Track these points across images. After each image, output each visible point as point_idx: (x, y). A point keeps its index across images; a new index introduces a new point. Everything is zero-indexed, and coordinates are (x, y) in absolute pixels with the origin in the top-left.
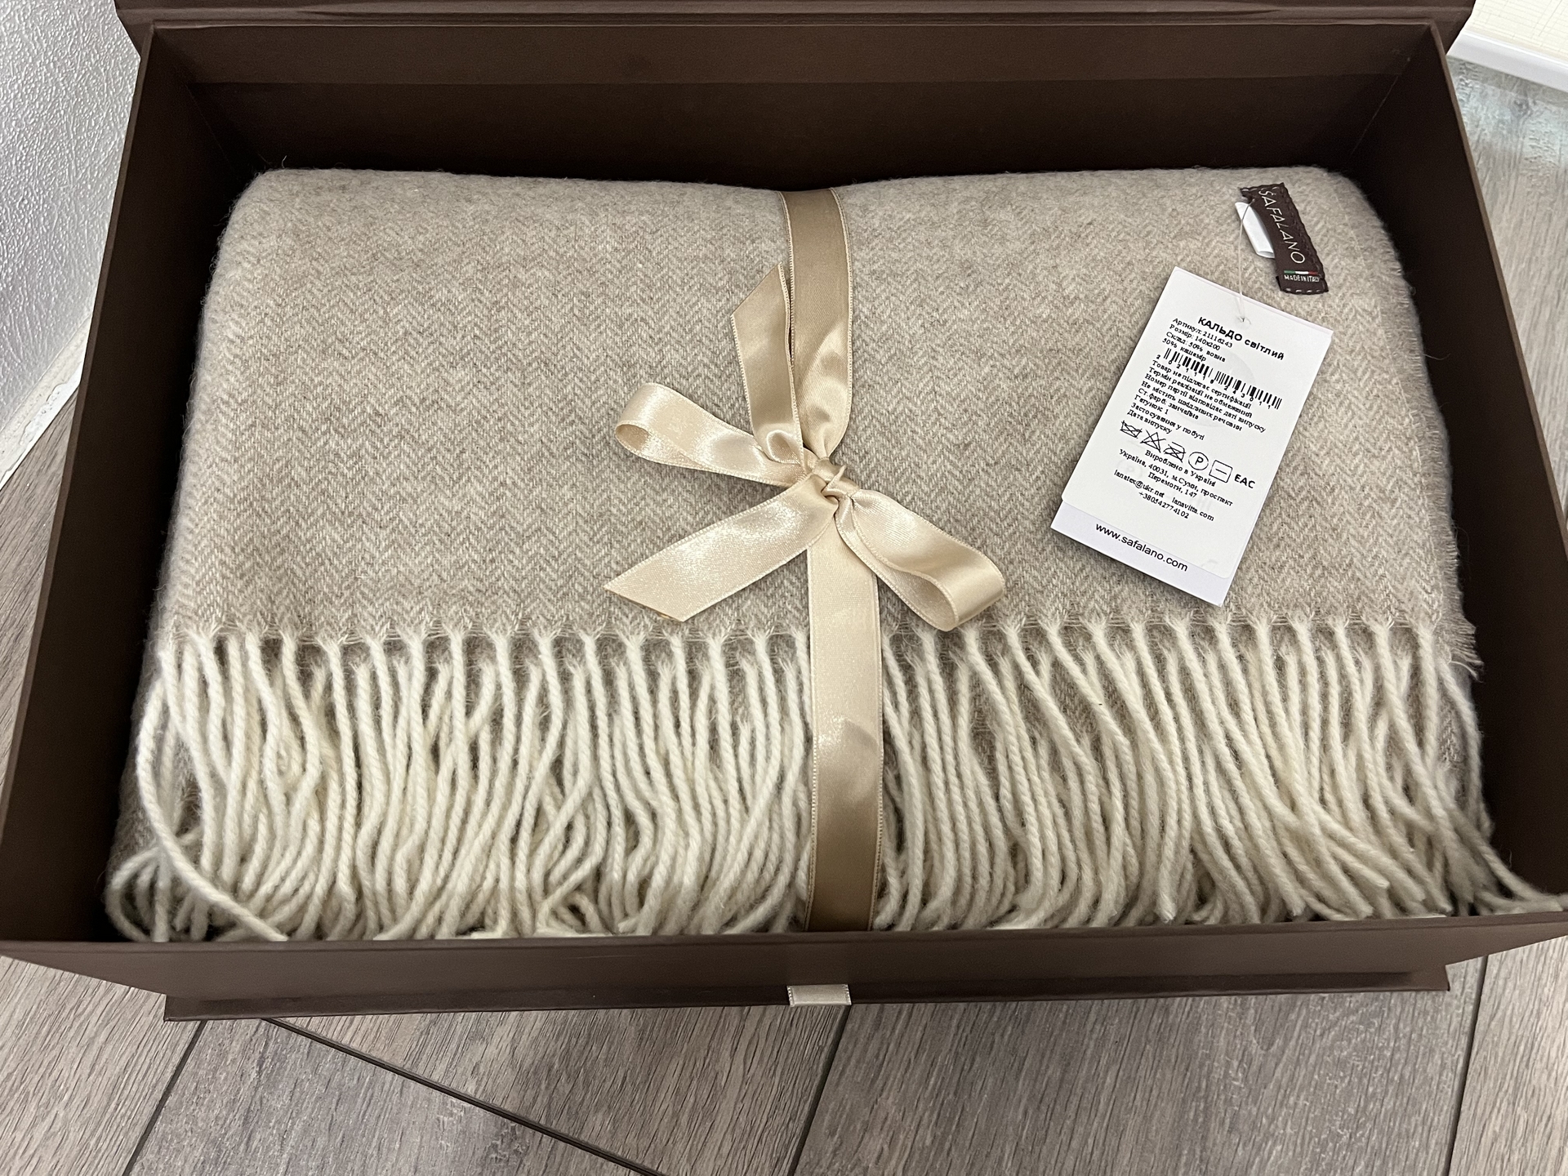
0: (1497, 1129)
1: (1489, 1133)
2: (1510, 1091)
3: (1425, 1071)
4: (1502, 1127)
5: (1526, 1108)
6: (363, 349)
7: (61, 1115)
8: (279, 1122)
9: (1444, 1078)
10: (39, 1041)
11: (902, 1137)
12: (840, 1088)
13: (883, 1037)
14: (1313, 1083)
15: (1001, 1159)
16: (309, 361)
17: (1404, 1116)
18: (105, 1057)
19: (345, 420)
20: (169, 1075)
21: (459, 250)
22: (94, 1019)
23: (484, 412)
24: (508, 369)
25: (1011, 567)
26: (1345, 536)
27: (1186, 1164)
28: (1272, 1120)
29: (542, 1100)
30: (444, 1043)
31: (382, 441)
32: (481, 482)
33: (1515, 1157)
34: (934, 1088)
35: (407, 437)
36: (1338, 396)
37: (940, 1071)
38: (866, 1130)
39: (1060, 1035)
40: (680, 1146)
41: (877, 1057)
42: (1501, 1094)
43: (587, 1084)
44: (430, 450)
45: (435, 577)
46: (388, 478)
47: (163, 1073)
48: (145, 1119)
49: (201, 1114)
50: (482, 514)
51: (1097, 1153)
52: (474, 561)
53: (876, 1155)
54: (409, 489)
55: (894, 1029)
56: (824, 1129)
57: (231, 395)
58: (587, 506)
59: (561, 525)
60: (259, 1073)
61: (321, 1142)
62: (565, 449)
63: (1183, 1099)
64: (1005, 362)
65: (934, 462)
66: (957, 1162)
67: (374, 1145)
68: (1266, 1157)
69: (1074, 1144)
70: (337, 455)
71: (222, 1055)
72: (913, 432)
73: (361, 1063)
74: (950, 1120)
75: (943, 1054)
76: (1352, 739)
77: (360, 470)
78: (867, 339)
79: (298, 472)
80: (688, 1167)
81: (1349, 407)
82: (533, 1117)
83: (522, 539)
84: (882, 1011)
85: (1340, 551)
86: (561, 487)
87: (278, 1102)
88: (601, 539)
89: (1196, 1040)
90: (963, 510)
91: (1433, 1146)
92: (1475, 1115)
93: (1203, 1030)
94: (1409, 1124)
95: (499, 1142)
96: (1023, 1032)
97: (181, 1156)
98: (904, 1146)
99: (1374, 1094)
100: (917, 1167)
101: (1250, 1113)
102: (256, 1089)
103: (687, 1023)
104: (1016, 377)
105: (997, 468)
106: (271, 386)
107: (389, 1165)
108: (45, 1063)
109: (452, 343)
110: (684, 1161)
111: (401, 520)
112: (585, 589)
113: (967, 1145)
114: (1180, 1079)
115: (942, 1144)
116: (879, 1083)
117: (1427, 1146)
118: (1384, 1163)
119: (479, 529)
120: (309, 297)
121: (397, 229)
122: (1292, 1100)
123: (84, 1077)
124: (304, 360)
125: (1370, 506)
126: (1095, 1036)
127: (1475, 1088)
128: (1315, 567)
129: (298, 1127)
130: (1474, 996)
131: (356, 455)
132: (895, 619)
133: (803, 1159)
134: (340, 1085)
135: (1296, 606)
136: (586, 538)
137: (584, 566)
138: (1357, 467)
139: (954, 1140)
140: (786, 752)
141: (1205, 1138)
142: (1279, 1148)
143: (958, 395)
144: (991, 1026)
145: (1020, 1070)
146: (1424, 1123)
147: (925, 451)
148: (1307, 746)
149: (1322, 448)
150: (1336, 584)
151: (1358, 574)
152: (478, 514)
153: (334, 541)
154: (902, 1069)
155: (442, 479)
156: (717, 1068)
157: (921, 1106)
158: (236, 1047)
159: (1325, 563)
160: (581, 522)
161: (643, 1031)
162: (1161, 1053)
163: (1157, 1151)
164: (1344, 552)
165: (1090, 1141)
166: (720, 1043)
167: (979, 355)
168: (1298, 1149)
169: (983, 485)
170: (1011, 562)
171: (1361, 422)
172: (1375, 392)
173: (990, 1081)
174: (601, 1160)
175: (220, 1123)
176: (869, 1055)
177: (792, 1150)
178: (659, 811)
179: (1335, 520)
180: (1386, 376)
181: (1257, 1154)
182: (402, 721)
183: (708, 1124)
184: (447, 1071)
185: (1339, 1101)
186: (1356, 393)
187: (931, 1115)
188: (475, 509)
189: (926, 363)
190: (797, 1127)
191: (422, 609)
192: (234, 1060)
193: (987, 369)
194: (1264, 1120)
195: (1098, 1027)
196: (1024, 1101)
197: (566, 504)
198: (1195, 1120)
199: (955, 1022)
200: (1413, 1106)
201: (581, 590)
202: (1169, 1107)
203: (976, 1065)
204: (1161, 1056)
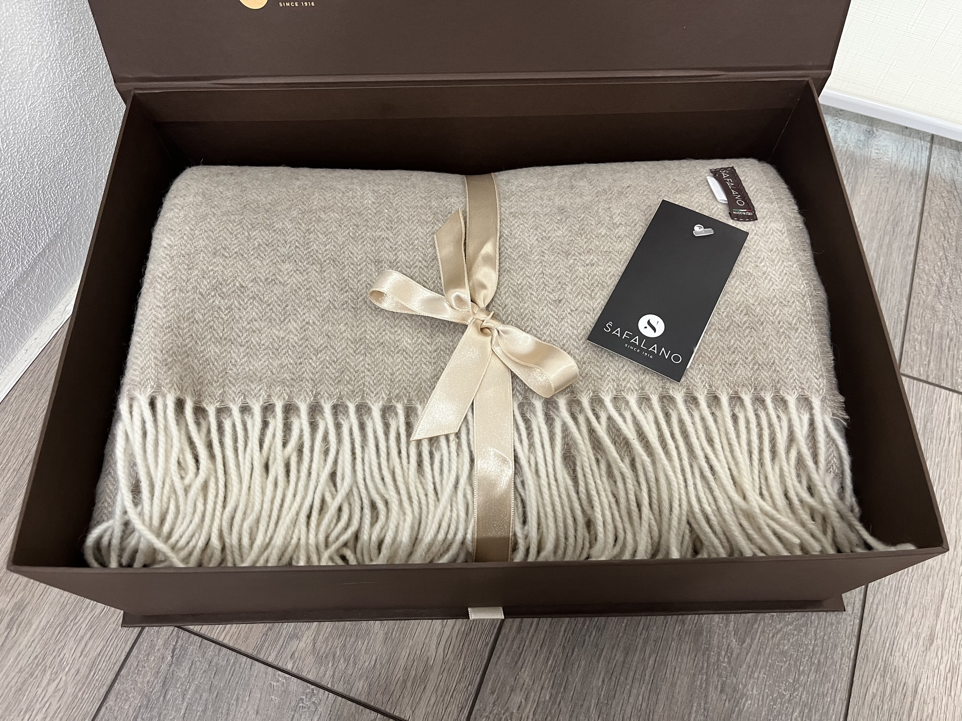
0: (875, 691)
1: (870, 692)
2: (882, 669)
3: (832, 658)
4: (877, 690)
5: (891, 678)
6: (236, 253)
7: (64, 678)
8: (182, 684)
9: (843, 661)
10: (54, 638)
11: (532, 694)
12: (498, 667)
13: (522, 637)
14: (768, 665)
15: (589, 707)
16: (206, 258)
17: (821, 684)
18: (89, 647)
19: (224, 290)
20: (123, 658)
21: (290, 203)
22: (84, 626)
23: (299, 285)
24: (313, 263)
25: (584, 366)
26: (770, 348)
27: (696, 712)
28: (745, 686)
29: (329, 673)
30: (276, 640)
31: (243, 301)
32: (296, 322)
33: (886, 707)
34: (551, 666)
35: (257, 298)
36: (764, 273)
37: (555, 656)
38: (512, 691)
39: (623, 636)
40: (406, 700)
41: (519, 648)
42: (877, 670)
43: (355, 664)
44: (269, 305)
45: (269, 372)
46: (246, 320)
47: (120, 657)
48: (109, 682)
49: (140, 680)
50: (296, 338)
51: (644, 705)
52: (291, 364)
53: (518, 706)
54: (257, 325)
55: (528, 633)
56: (488, 691)
57: (163, 274)
58: (353, 335)
59: (339, 344)
60: (172, 657)
61: (205, 695)
62: (343, 305)
63: (694, 675)
64: (582, 258)
65: (543, 310)
66: (564, 709)
67: (234, 698)
68: (742, 707)
69: (631, 700)
70: (219, 308)
71: (152, 646)
72: (531, 294)
73: (229, 652)
74: (561, 685)
75: (557, 646)
76: (776, 460)
77: (231, 316)
78: (507, 247)
79: (198, 316)
80: (411, 712)
81: (770, 280)
82: (324, 683)
83: (317, 352)
84: (521, 622)
85: (768, 356)
86: (339, 324)
87: (182, 673)
88: (360, 351)
89: (700, 640)
90: (558, 335)
91: (838, 701)
92: (861, 683)
93: (705, 634)
94: (824, 688)
95: (304, 697)
96: (602, 634)
97: (128, 703)
98: (534, 700)
99: (803, 670)
100: (541, 712)
101: (732, 682)
102: (170, 666)
103: (412, 629)
104: (587, 265)
105: (577, 312)
106: (186, 270)
107: (242, 710)
108: (57, 649)
109: (282, 250)
110: (408, 708)
111: (252, 342)
112: (351, 379)
113: (570, 699)
114: (692, 662)
115: (555, 699)
116: (520, 663)
117: (835, 701)
118: (810, 711)
119: (294, 347)
120: (208, 226)
121: (258, 193)
122: (756, 676)
123: (77, 658)
124: (204, 258)
125: (783, 332)
126: (642, 637)
127: (861, 667)
128: (754, 364)
129: (193, 687)
130: (859, 614)
131: (230, 308)
132: (521, 394)
133: (477, 707)
134: (217, 664)
135: (743, 385)
136: (352, 351)
137: (350, 365)
138: (775, 311)
139: (562, 698)
140: (460, 466)
141: (706, 696)
142: (749, 702)
143: (556, 275)
144: (583, 632)
145: (600, 656)
146: (832, 688)
147: (537, 304)
148: (751, 464)
149: (756, 301)
150: (766, 374)
151: (778, 369)
152: (294, 339)
153: (215, 352)
154: (533, 655)
155: (275, 320)
156: (429, 654)
157: (543, 677)
158: (160, 642)
159: (760, 362)
160: (349, 343)
161: (387, 634)
162: (681, 646)
163: (679, 704)
164: (770, 356)
165: (640, 698)
166: (430, 641)
167: (567, 254)
168: (761, 703)
169: (569, 322)
170: (584, 363)
171: (777, 288)
172: (785, 271)
173: (583, 663)
174: (361, 708)
175: (150, 685)
176: (514, 647)
177: (470, 703)
178: (389, 501)
179: (765, 339)
180: (791, 263)
181: (736, 706)
182: (248, 449)
183: (423, 687)
184: (277, 656)
185: (783, 675)
186: (774, 272)
187: (550, 681)
188: (292, 336)
189: (538, 259)
190: (473, 689)
191: (261, 389)
192: (159, 650)
193: (571, 261)
194: (740, 686)
195: (644, 632)
196: (602, 674)
197: (341, 334)
198: (701, 686)
199: (563, 629)
200: (826, 678)
201: (348, 379)
202: (686, 678)
203: (575, 653)
204: (680, 649)
